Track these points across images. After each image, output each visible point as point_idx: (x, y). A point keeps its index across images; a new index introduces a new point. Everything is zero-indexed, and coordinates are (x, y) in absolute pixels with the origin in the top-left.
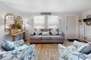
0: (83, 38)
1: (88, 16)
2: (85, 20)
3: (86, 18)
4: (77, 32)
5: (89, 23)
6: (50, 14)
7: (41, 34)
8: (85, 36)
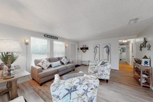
0: (80, 63)
1: (83, 46)
2: (82, 49)
3: (82, 47)
4: (77, 59)
5: (84, 51)
6: (56, 38)
7: (51, 66)
8: (82, 60)
